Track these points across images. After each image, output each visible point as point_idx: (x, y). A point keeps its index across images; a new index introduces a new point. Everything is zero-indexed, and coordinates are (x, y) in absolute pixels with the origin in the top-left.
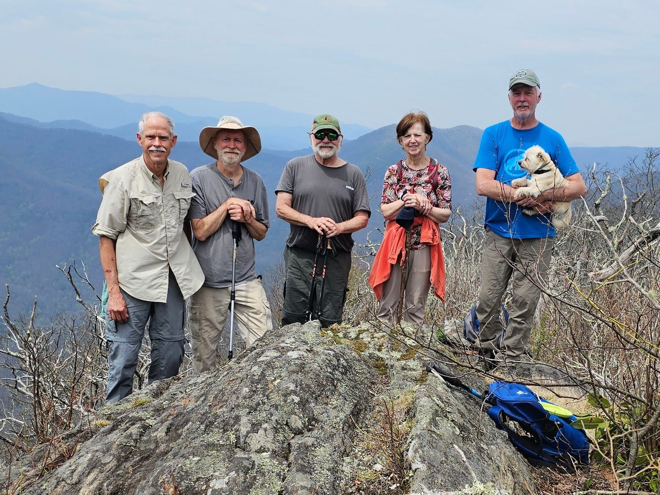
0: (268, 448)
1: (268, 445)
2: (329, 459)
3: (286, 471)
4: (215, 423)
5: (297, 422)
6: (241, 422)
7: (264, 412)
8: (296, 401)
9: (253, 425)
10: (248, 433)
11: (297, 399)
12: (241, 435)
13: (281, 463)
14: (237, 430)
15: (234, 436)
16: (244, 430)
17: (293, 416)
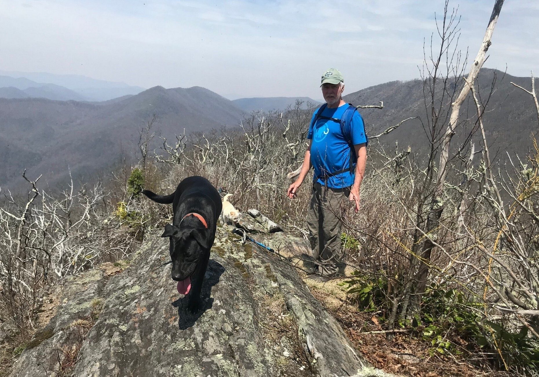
0: (220, 351)
1: (219, 349)
2: (258, 354)
3: (237, 367)
4: (177, 334)
5: (229, 328)
6: (195, 332)
7: (207, 323)
8: (224, 313)
9: (203, 334)
10: (203, 340)
11: (224, 312)
12: (198, 342)
13: (232, 362)
14: (194, 339)
15: (193, 343)
16: (199, 339)
17: (225, 324)
